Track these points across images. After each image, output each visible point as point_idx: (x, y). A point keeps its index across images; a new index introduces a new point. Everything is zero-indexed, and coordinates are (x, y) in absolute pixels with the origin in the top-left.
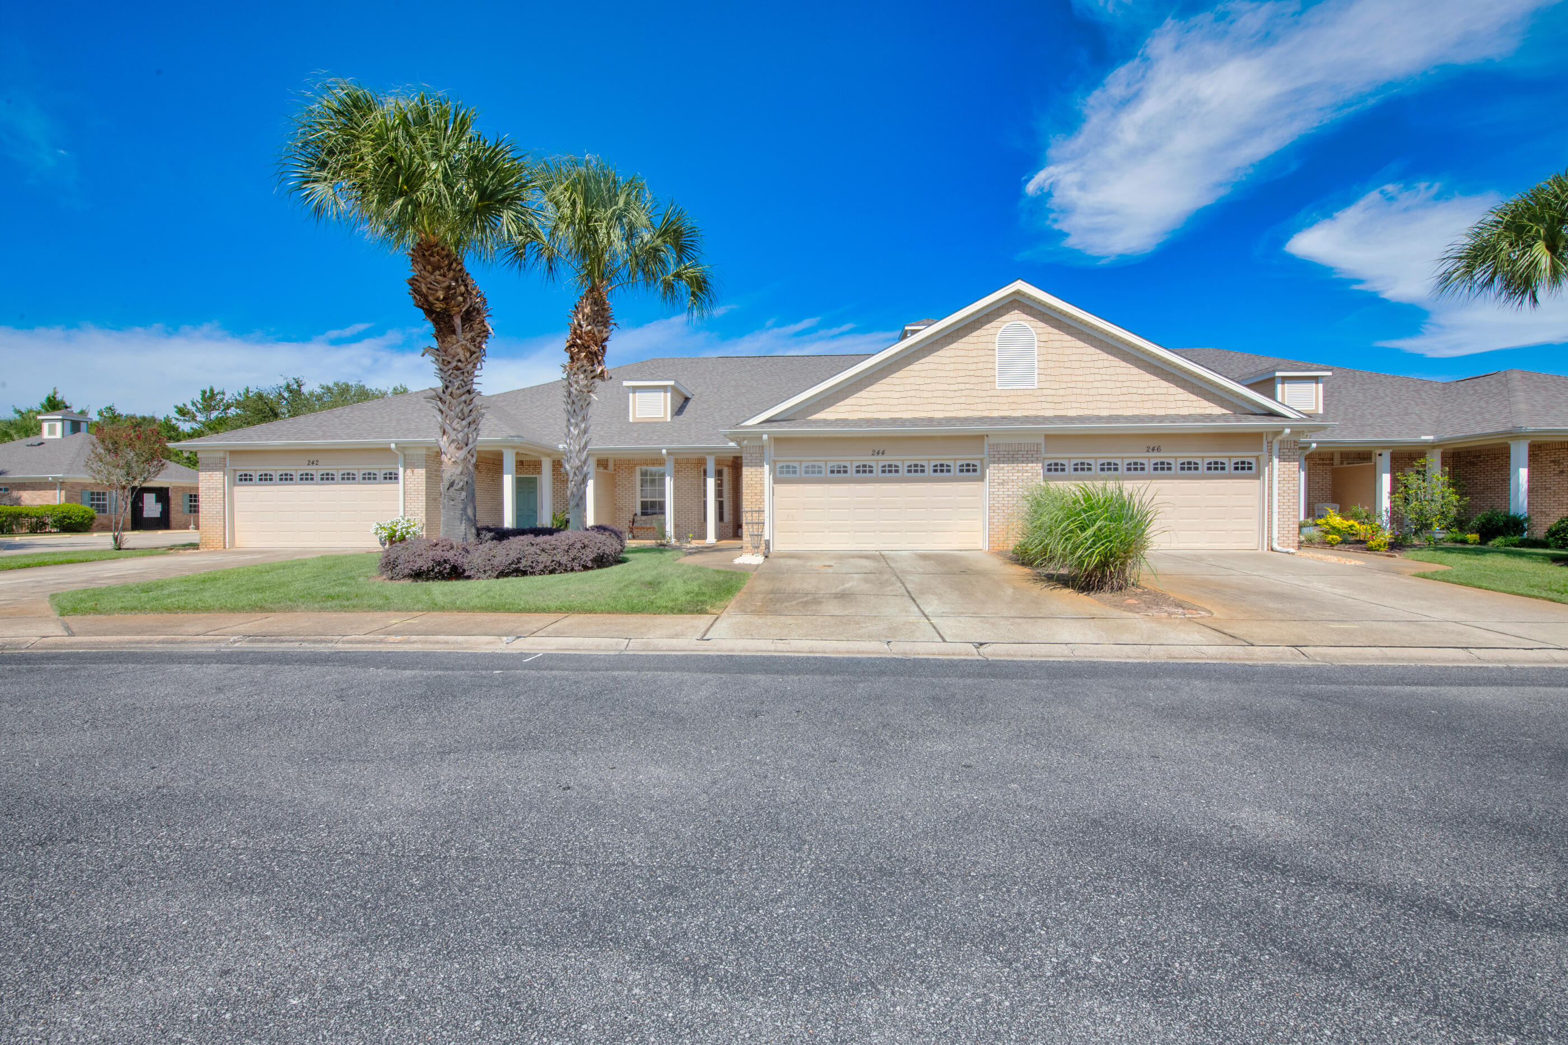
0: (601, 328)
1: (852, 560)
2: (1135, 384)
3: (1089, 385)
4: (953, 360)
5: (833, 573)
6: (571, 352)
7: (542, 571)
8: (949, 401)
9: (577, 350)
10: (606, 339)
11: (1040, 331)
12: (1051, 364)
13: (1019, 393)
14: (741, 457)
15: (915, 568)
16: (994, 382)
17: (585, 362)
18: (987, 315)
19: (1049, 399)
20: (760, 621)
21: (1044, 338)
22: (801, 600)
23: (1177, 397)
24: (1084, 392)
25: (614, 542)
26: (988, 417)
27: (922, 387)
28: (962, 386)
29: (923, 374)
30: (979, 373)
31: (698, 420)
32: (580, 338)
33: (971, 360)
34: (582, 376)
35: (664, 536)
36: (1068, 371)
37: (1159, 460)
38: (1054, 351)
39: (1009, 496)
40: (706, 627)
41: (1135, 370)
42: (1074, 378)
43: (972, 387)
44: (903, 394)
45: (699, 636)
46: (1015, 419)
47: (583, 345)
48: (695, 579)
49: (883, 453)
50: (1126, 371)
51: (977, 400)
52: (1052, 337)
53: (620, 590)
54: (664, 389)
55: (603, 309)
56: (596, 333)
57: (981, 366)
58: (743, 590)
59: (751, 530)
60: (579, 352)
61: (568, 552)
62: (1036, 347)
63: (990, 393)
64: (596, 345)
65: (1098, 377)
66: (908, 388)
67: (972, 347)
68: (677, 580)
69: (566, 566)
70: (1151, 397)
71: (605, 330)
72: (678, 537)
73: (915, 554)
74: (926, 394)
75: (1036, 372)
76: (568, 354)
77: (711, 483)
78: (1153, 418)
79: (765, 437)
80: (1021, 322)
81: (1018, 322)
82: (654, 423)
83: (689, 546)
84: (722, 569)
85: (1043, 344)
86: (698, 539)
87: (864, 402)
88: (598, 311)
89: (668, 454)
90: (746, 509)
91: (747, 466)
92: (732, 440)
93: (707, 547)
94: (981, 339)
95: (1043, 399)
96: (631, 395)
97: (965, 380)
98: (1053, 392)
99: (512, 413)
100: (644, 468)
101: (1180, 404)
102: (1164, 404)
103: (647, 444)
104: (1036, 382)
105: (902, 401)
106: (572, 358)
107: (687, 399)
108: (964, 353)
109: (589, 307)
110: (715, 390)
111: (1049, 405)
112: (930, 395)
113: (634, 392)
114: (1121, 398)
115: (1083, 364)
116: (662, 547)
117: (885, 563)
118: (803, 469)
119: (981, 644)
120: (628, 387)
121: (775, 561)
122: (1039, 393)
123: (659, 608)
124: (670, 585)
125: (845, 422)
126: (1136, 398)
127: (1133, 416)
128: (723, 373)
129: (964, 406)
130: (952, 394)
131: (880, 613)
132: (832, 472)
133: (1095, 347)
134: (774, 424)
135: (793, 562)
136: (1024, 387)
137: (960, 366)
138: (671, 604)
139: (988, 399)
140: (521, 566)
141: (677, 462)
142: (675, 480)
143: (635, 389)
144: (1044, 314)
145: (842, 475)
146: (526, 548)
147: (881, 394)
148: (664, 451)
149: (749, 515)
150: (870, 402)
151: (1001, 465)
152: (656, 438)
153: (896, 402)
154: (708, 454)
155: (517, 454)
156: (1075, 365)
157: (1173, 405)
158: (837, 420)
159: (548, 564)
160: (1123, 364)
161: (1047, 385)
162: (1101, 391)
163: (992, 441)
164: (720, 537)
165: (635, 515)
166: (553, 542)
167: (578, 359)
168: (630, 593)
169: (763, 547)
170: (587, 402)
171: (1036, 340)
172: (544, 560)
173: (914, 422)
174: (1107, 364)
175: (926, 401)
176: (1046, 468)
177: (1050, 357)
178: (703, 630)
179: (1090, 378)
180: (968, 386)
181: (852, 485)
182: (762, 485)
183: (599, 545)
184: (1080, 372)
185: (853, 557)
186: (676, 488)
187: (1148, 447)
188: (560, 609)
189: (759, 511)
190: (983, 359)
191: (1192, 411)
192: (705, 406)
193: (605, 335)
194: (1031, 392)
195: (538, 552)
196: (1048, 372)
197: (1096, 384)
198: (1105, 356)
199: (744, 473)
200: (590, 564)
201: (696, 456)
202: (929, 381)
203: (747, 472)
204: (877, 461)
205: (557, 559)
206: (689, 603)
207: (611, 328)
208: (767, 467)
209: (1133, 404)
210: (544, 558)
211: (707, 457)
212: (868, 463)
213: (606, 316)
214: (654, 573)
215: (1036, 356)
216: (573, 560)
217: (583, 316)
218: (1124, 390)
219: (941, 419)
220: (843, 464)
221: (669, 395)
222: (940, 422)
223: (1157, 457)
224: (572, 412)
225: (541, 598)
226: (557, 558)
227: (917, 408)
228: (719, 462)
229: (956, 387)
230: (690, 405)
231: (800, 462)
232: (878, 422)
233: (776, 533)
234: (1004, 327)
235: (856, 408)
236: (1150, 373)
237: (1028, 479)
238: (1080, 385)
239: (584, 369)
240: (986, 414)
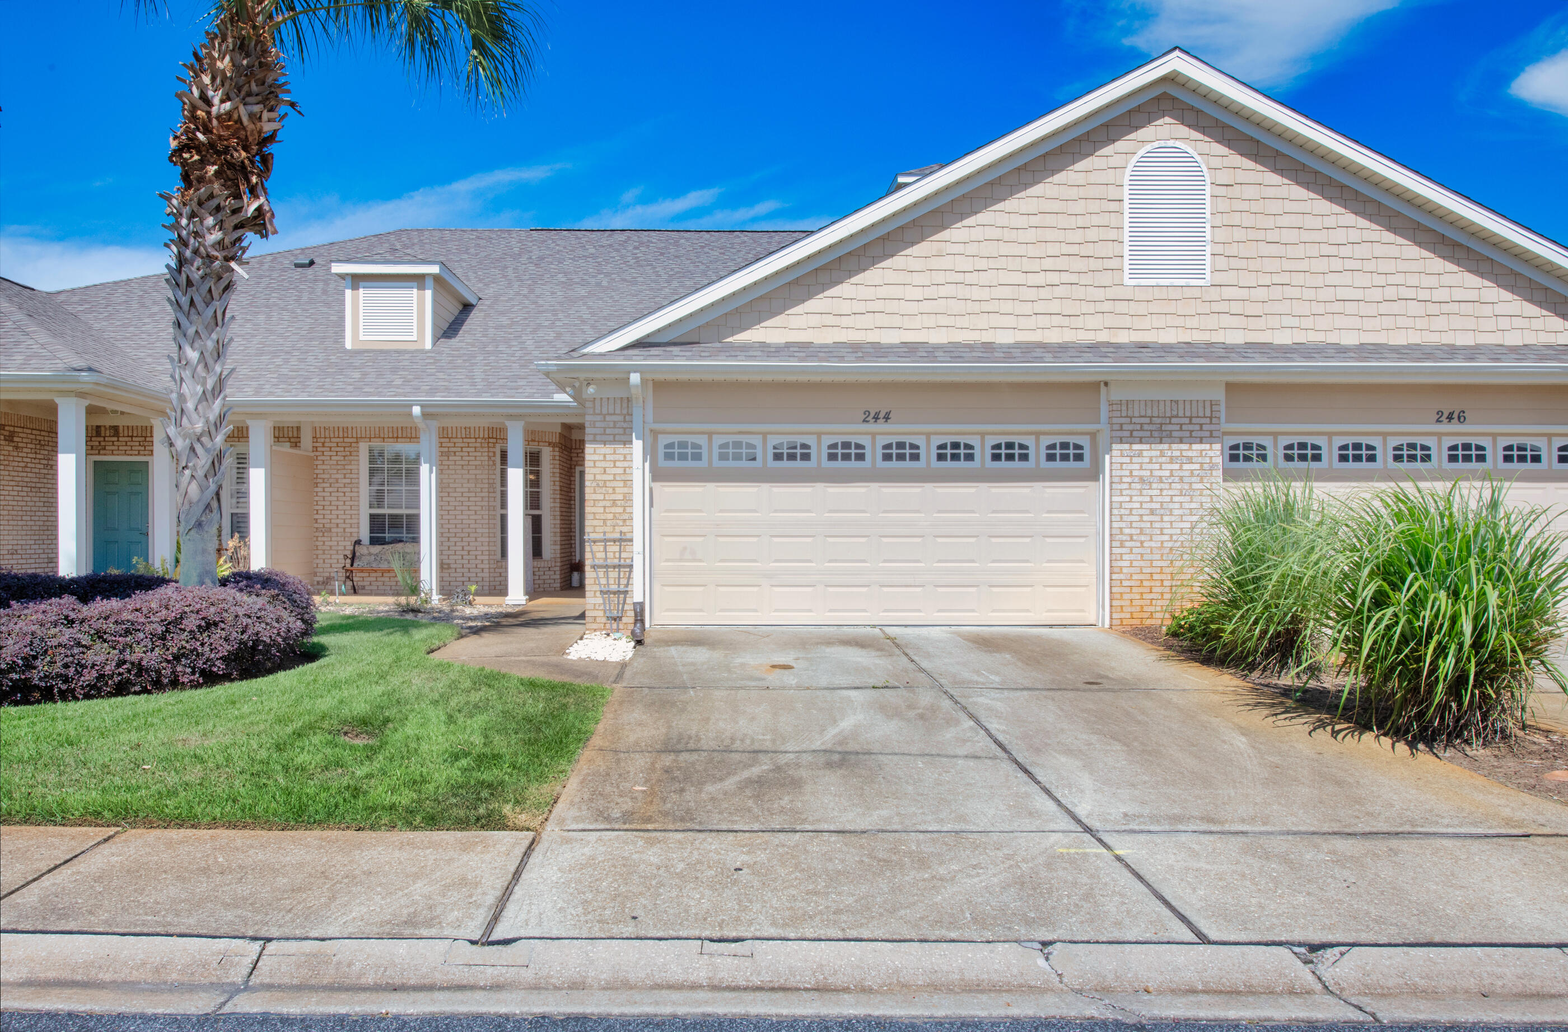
0: (257, 108)
1: (829, 650)
2: (1413, 280)
3: (1319, 281)
4: (1035, 220)
5: (799, 688)
6: (184, 163)
7: (92, 687)
8: (1027, 308)
9: (196, 157)
10: (272, 138)
11: (1216, 162)
12: (1239, 234)
13: (1173, 294)
14: (581, 427)
15: (978, 672)
16: (1121, 270)
17: (216, 186)
18: (1106, 125)
19: (1236, 308)
20: (653, 856)
21: (1223, 177)
22: (746, 774)
23: (1499, 309)
24: (1309, 294)
25: (285, 614)
26: (1108, 344)
27: (969, 278)
28: (1054, 278)
29: (972, 249)
30: (1088, 250)
31: (490, 348)
32: (207, 131)
33: (1072, 222)
34: (210, 221)
35: (415, 590)
36: (1273, 250)
37: (1459, 441)
38: (1244, 206)
39: (1152, 512)
40: (501, 884)
41: (1414, 251)
42: (1288, 265)
43: (1074, 278)
44: (929, 292)
45: (475, 930)
46: (1166, 350)
47: (212, 145)
48: (478, 708)
49: (887, 418)
50: (1394, 251)
51: (1086, 308)
52: (1241, 176)
53: (279, 748)
54: (418, 280)
55: (261, 65)
56: (245, 120)
57: (1092, 234)
58: (596, 741)
59: (603, 581)
60: (203, 162)
61: (163, 638)
62: (1208, 197)
63: (1110, 293)
64: (246, 149)
65: (1336, 264)
66: (940, 277)
67: (1073, 193)
68: (432, 712)
69: (158, 672)
70: (1446, 308)
71: (266, 115)
72: (446, 590)
73: (959, 634)
74: (976, 293)
75: (1208, 249)
76: (179, 169)
77: (516, 478)
78: (1452, 351)
79: (635, 378)
80: (1178, 144)
81: (1171, 143)
82: (398, 352)
83: (468, 611)
84: (541, 675)
85: (1222, 191)
86: (490, 594)
87: (845, 307)
88: (249, 67)
89: (425, 415)
90: (593, 536)
91: (594, 441)
92: (562, 388)
93: (508, 615)
94: (1094, 178)
95: (1223, 307)
96: (348, 293)
97: (1061, 263)
98: (1243, 293)
99: (97, 326)
100: (377, 444)
101: (1504, 323)
102: (1471, 323)
103: (379, 394)
104: (1208, 272)
105: (926, 306)
106: (186, 178)
107: (467, 307)
108: (1056, 206)
109: (227, 58)
110: (525, 291)
111: (1235, 322)
112: (984, 294)
113: (355, 287)
114: (1384, 308)
115: (1306, 236)
116: (410, 616)
117: (905, 659)
118: (716, 451)
119: (1314, 948)
120: (343, 276)
121: (660, 652)
122: (1214, 294)
123: (373, 809)
124: (410, 729)
125: (805, 348)
126: (1414, 308)
127: (1409, 347)
128: (541, 258)
129: (1057, 320)
130: (1031, 294)
131: (962, 818)
132: (778, 457)
133: (1331, 199)
134: (654, 351)
135: (699, 655)
136: (1182, 282)
137: (1050, 235)
138: (406, 798)
139: (1107, 306)
140: (35, 677)
141: (445, 434)
142: (440, 472)
143: (357, 280)
144: (1225, 126)
145: (799, 464)
146: (53, 631)
147: (883, 292)
148: (416, 410)
149: (599, 547)
150: (860, 307)
151: (1136, 447)
152: (399, 382)
153: (913, 308)
154: (511, 417)
155: (91, 411)
156: (1288, 236)
157: (1489, 324)
158: (788, 345)
159: (108, 670)
160: (1388, 236)
161: (1230, 277)
162: (1343, 293)
163: (1116, 394)
164: (534, 591)
165: (358, 542)
166: (126, 616)
167: (201, 180)
168: (299, 760)
169: (629, 618)
170: (223, 284)
171: (1208, 181)
172: (100, 659)
173: (954, 351)
174: (1354, 235)
175: (976, 307)
176: (1227, 452)
177: (1236, 219)
178: (491, 899)
179: (1322, 265)
180: (1066, 277)
181: (820, 486)
182: (628, 483)
183: (245, 621)
184: (1299, 251)
185: (829, 642)
186: (442, 488)
187: (1440, 413)
188: (98, 814)
189: (620, 540)
190: (1096, 220)
191: (1530, 339)
192: (504, 320)
193: (268, 128)
194: (1197, 293)
195: (86, 640)
196: (1234, 249)
197: (1332, 279)
198: (1350, 218)
199: (587, 457)
200: (219, 668)
201: (484, 423)
202: (982, 264)
203: (594, 454)
204: (874, 435)
205: (134, 658)
206: (455, 789)
207: (283, 109)
208: (638, 445)
209: (1409, 322)
210: (100, 655)
211: (508, 423)
212: (854, 439)
213: (269, 80)
214: (379, 689)
215: (1208, 215)
216: (177, 658)
217: (213, 79)
218: (1391, 293)
219: (1010, 346)
220: (799, 440)
221: (428, 294)
222: (1009, 352)
223: (1456, 433)
224: (186, 307)
225: (53, 778)
226: (137, 654)
227: (960, 322)
228: (532, 436)
229: (1039, 279)
230: (475, 317)
231: (710, 434)
232: (878, 350)
233: (657, 588)
234: (1142, 152)
235: (829, 320)
236: (1444, 258)
237: (1192, 475)
238: (1298, 279)
239: (214, 203)
240: (1103, 337)
